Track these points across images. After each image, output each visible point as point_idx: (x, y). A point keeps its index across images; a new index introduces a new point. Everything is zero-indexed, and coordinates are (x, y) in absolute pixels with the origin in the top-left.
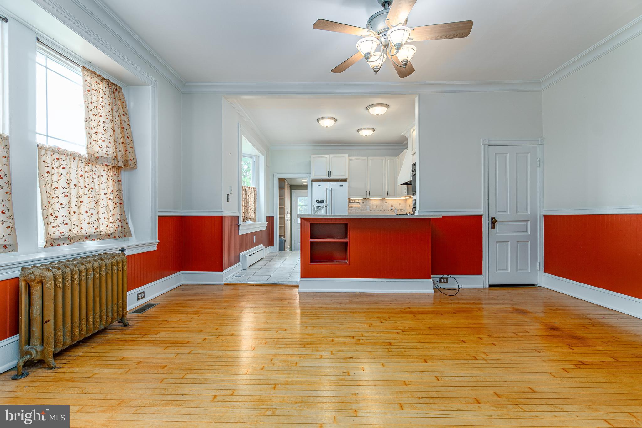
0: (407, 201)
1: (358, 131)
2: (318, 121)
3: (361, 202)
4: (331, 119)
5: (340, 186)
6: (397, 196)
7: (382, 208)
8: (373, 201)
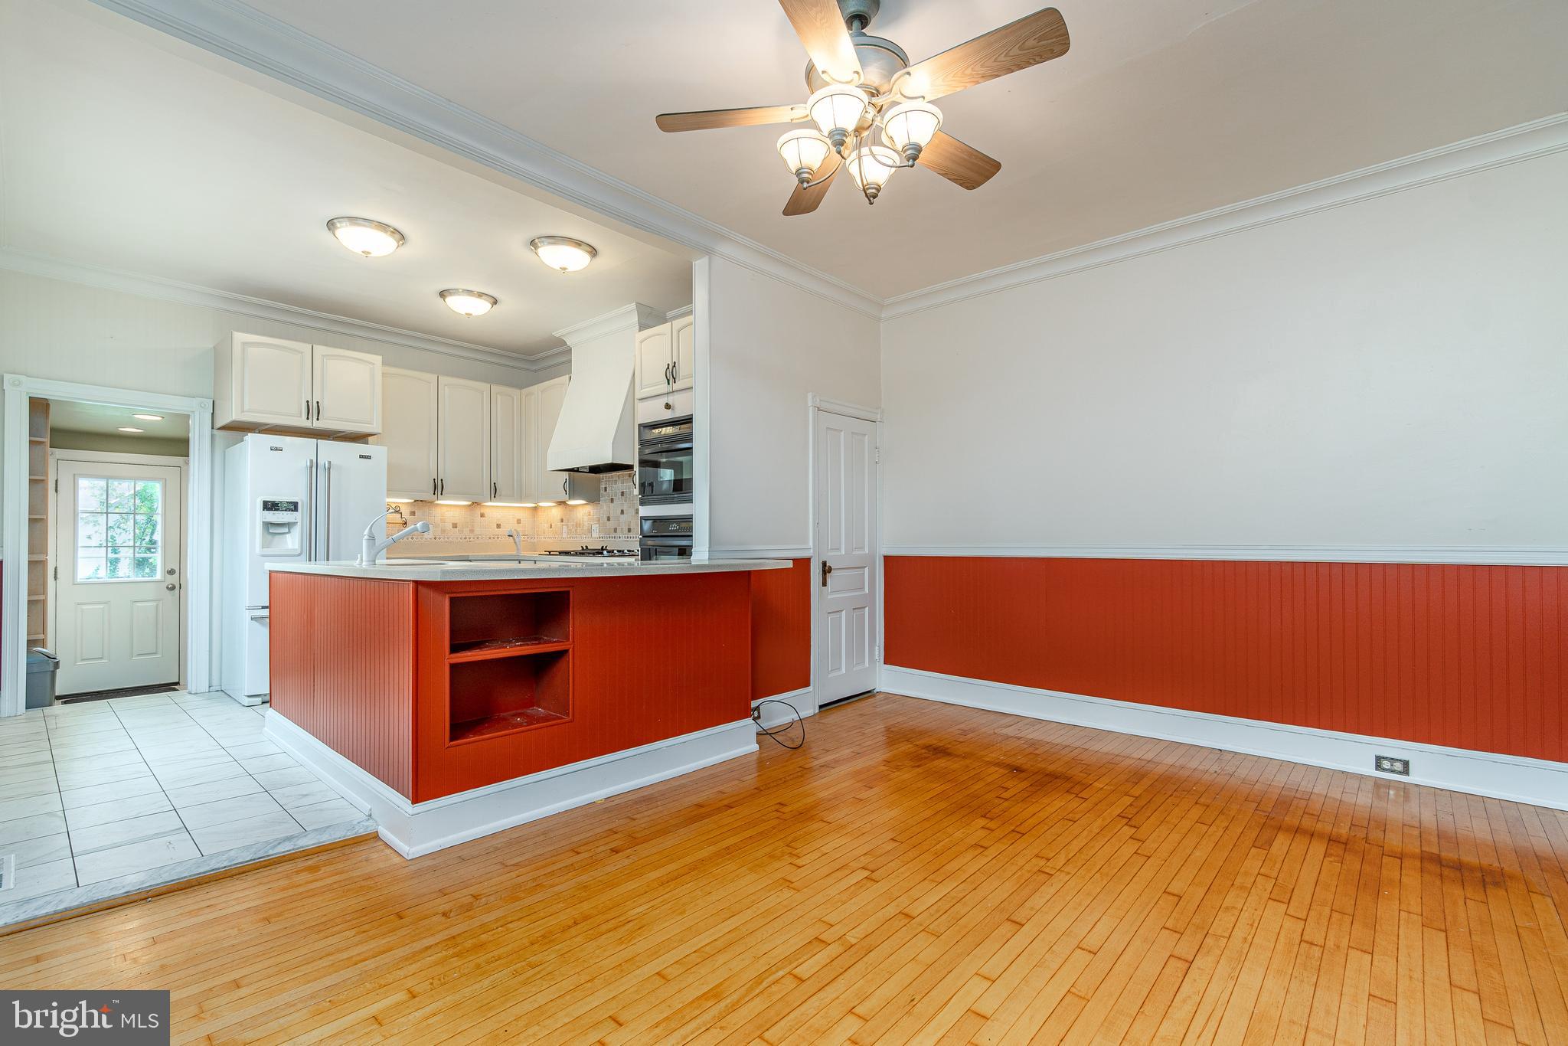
0: (540, 513)
1: (443, 294)
2: (331, 225)
3: (405, 511)
4: (386, 232)
5: (361, 457)
6: (521, 499)
7: (472, 531)
8: (444, 509)
